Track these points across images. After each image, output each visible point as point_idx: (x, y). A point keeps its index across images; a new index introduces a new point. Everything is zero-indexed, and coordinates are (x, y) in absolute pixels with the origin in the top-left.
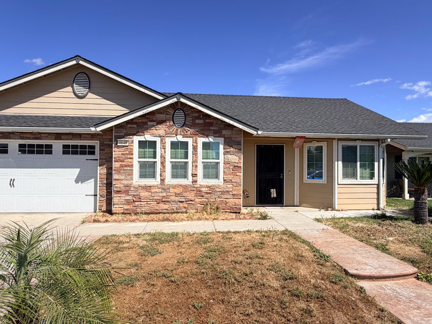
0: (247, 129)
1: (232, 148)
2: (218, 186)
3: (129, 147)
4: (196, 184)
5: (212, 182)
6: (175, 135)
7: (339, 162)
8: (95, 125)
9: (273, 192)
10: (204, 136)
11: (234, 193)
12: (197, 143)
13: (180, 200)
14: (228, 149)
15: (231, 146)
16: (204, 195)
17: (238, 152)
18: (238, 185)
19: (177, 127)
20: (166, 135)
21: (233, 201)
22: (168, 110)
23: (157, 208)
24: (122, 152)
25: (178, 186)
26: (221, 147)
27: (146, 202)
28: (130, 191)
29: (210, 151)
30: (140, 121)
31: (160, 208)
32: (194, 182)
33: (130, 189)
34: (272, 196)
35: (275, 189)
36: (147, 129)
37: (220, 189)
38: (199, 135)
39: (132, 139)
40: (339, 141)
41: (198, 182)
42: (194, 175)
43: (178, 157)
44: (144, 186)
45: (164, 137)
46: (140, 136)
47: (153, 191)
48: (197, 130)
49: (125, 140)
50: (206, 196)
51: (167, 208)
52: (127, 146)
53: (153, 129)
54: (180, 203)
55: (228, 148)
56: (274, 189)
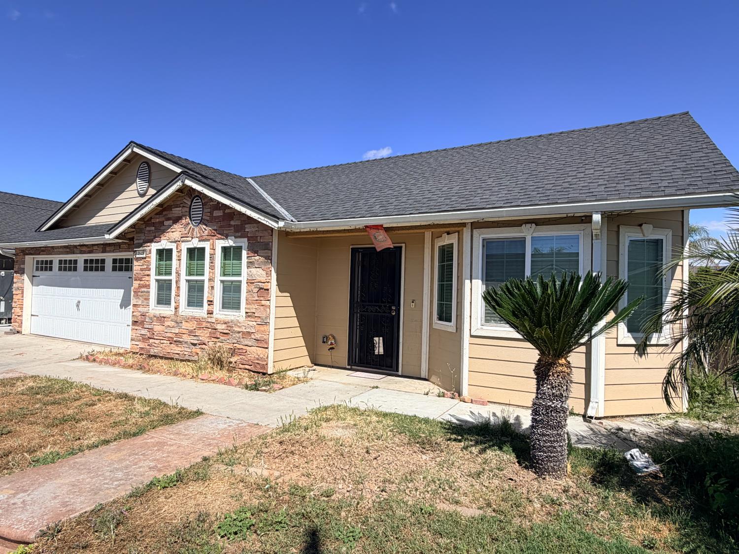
0: (264, 220)
1: (258, 255)
2: (237, 323)
3: (147, 259)
4: (211, 317)
5: (230, 315)
6: (190, 239)
7: (473, 281)
8: (108, 231)
9: (378, 344)
10: (222, 237)
11: (257, 336)
12: (214, 249)
13: (192, 342)
14: (253, 258)
15: (256, 252)
16: (219, 336)
17: (265, 264)
18: (263, 323)
19: (194, 225)
20: (182, 239)
21: (255, 351)
22: (185, 201)
23: (169, 351)
24: (141, 266)
25: (192, 318)
26: (244, 253)
27: (159, 341)
28: (145, 323)
29: (229, 261)
30: (157, 220)
31: (172, 351)
32: (210, 313)
33: (145, 319)
34: (376, 352)
35: (381, 338)
36: (164, 232)
37: (240, 327)
38: (217, 235)
39: (149, 248)
40: (474, 230)
41: (214, 313)
42: (211, 303)
43: (193, 273)
44: (159, 316)
45: (179, 241)
46: (158, 242)
47: (167, 324)
48: (215, 228)
49: (143, 249)
50: (223, 338)
51: (179, 352)
52: (145, 258)
53: (169, 232)
54: (193, 347)
55: (251, 257)
56: (379, 337)
